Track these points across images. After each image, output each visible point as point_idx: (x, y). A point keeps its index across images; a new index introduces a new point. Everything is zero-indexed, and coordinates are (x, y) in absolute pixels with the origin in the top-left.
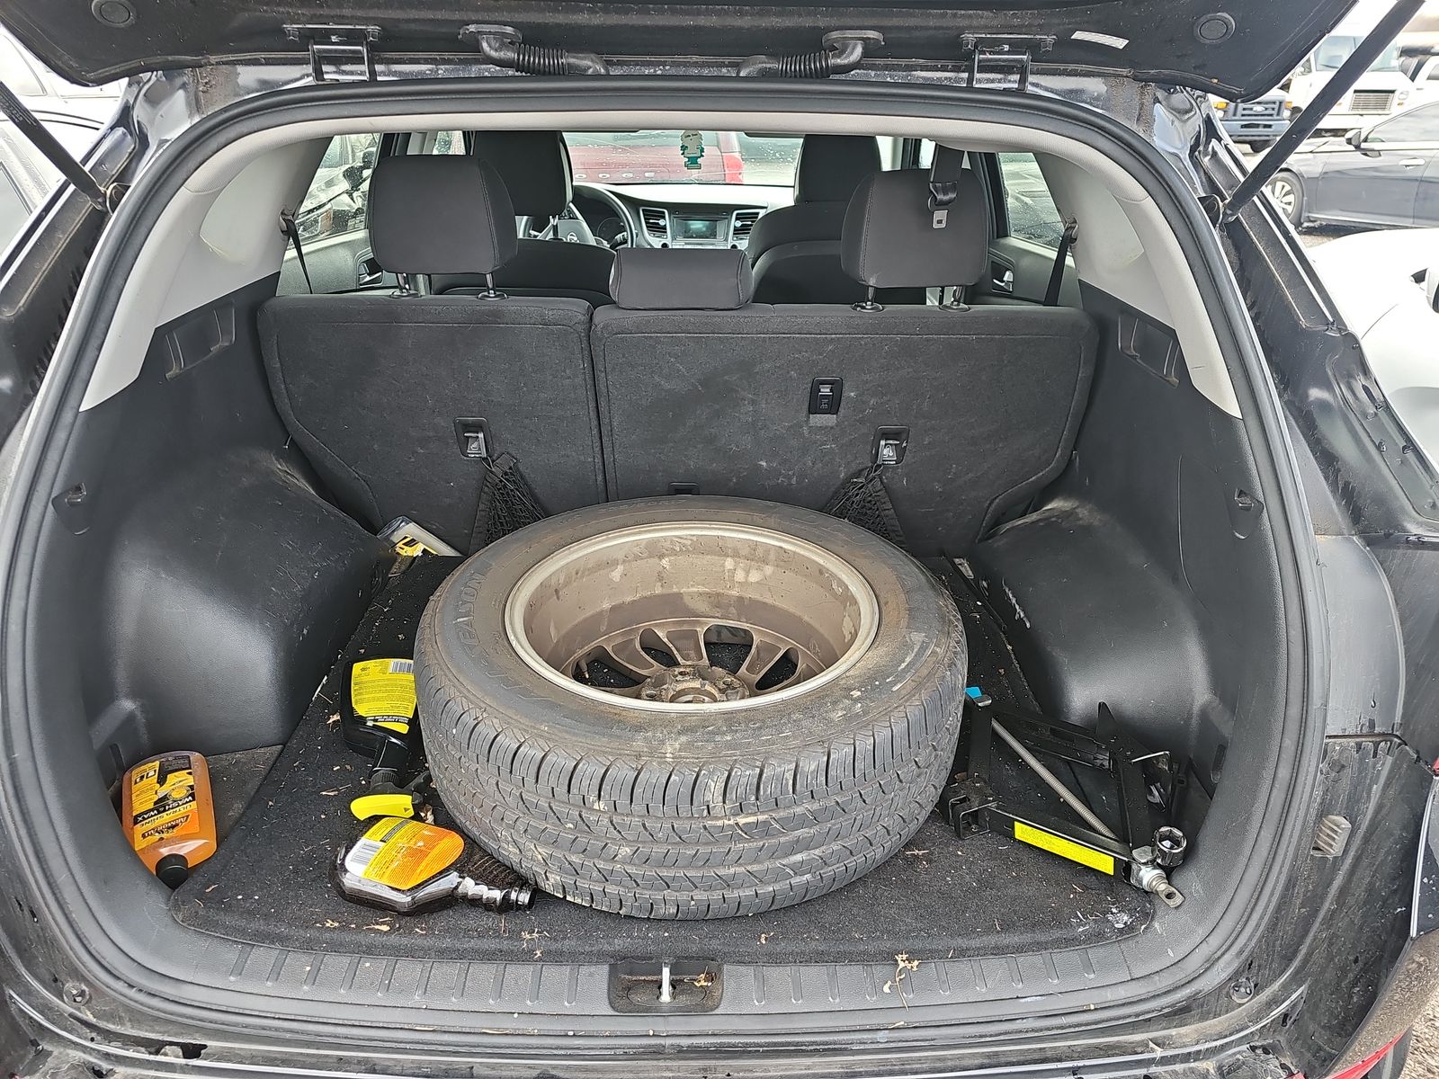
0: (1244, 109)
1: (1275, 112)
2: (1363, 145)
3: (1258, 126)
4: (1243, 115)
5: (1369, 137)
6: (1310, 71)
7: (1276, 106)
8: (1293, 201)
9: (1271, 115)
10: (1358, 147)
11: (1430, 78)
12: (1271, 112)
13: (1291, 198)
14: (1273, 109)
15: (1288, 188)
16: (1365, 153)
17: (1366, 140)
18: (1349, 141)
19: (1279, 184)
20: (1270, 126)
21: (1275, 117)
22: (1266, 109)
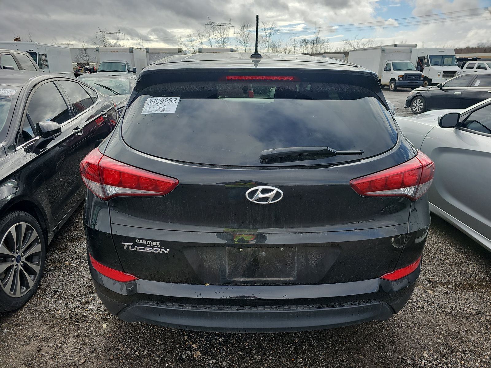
0: (409, 77)
1: (419, 78)
2: (443, 88)
3: (413, 82)
4: (408, 79)
5: (445, 85)
6: (429, 66)
7: (419, 76)
8: (423, 105)
9: (418, 79)
10: (441, 89)
11: (467, 68)
12: (417, 78)
13: (422, 104)
14: (418, 77)
15: (421, 101)
16: (444, 90)
17: (444, 86)
18: (438, 87)
19: (418, 100)
20: (417, 83)
21: (419, 80)
22: (416, 77)
